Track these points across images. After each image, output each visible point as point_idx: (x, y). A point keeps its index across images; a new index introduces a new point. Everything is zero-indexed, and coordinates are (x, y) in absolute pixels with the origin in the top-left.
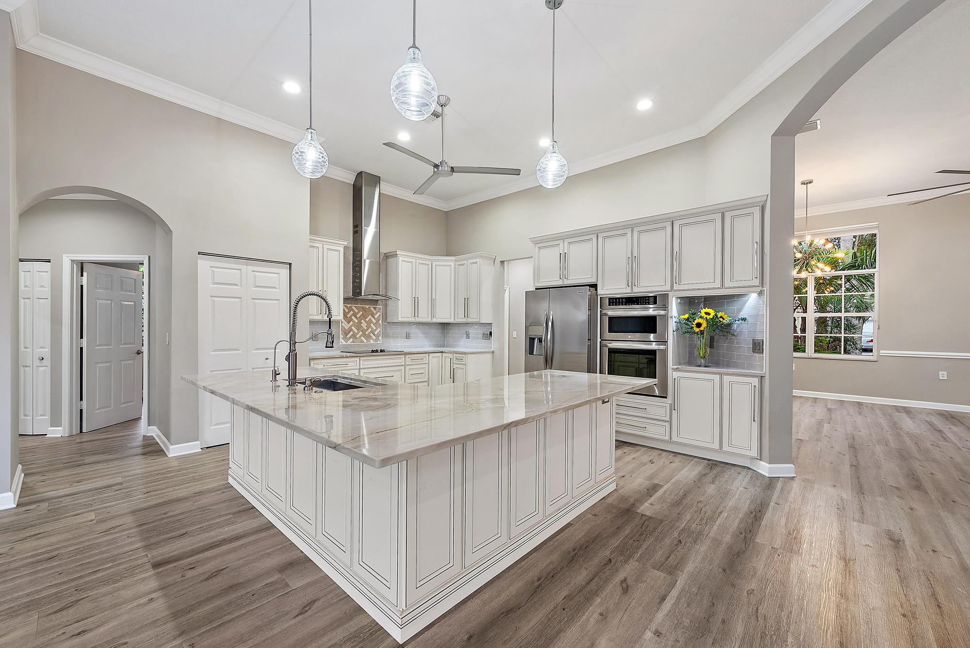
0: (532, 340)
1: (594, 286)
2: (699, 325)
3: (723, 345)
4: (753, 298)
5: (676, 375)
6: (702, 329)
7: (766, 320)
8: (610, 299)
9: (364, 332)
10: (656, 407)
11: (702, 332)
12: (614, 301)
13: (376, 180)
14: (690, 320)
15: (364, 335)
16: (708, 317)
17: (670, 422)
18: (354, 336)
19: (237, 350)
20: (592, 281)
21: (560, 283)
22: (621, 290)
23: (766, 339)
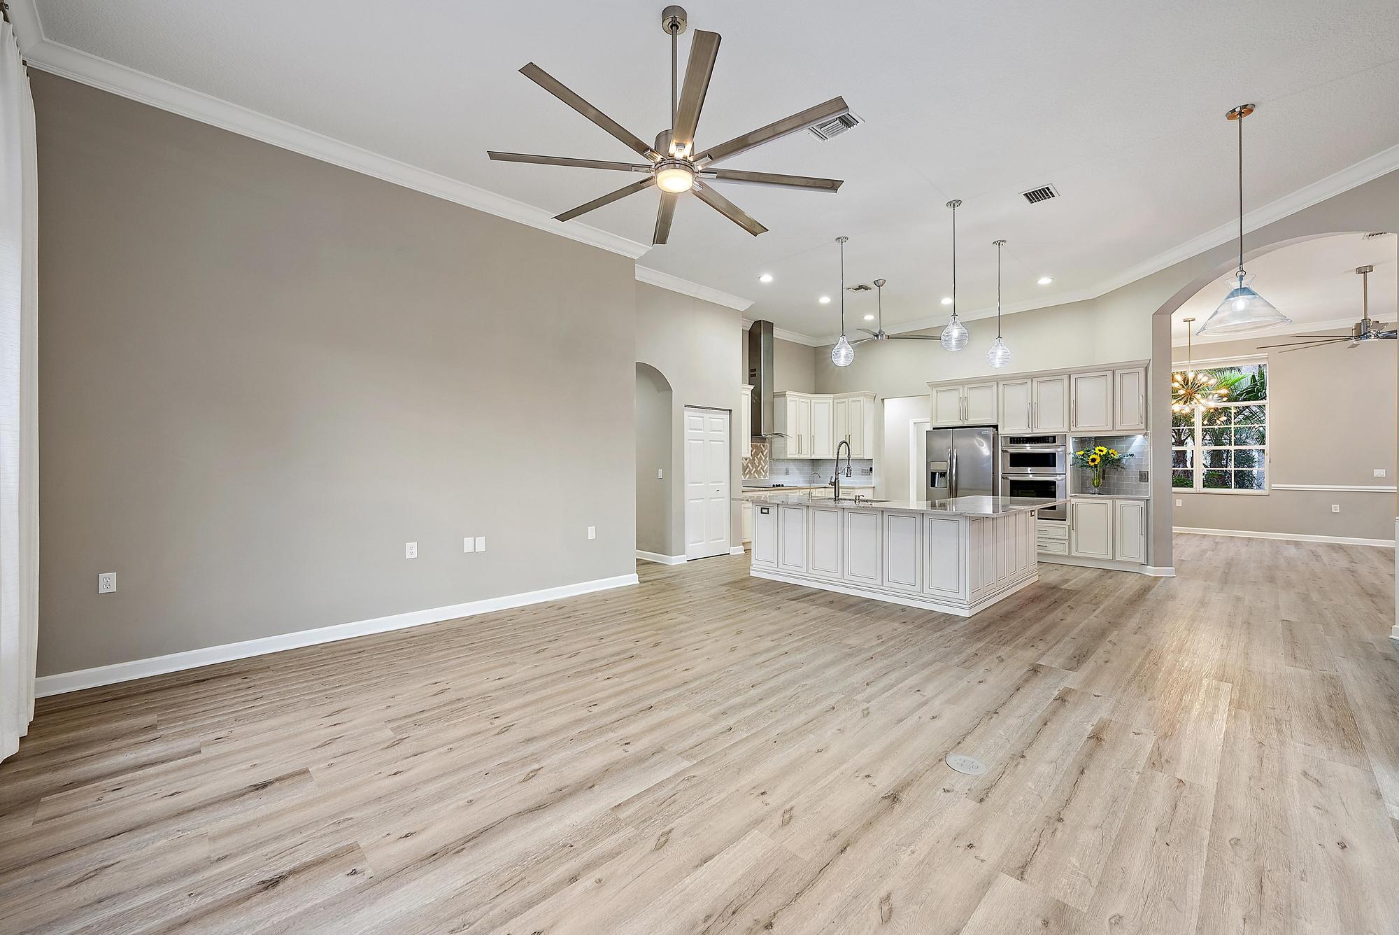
0: (933, 474)
1: (996, 427)
2: (1094, 460)
3: (1113, 477)
4: (1139, 439)
5: (1074, 501)
6: (1096, 463)
7: (1150, 456)
8: (1011, 438)
9: (756, 468)
10: (1055, 528)
11: (1096, 466)
12: (1015, 440)
13: (769, 326)
14: (1085, 455)
15: (756, 471)
16: (1102, 454)
17: (1070, 540)
18: (750, 472)
19: (702, 483)
20: (994, 422)
21: (960, 424)
22: (1022, 430)
23: (1150, 470)
